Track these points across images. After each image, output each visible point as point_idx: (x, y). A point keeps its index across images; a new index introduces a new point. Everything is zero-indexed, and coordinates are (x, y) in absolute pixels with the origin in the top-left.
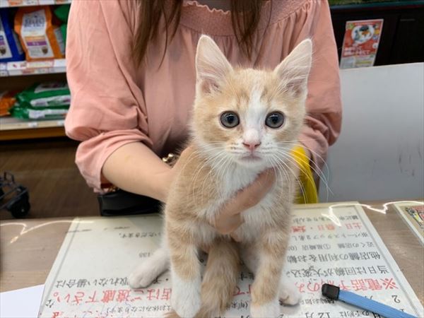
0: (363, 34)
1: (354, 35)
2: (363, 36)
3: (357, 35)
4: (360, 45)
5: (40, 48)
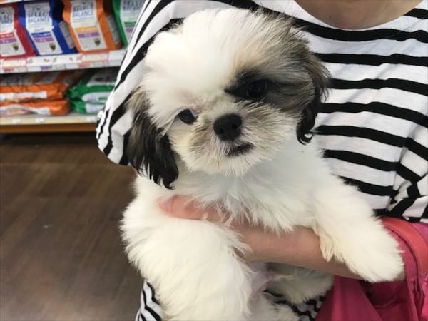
5: (92, 40)
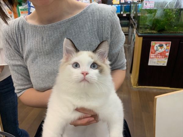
0: (160, 48)
1: (155, 48)
2: (161, 49)
3: (157, 48)
4: (159, 53)
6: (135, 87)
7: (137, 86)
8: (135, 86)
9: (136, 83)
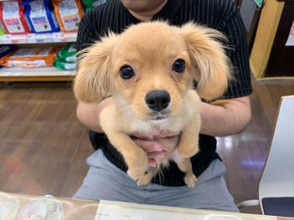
5: (74, 23)
6: (260, 79)
7: (262, 78)
8: (259, 77)
9: (262, 73)
